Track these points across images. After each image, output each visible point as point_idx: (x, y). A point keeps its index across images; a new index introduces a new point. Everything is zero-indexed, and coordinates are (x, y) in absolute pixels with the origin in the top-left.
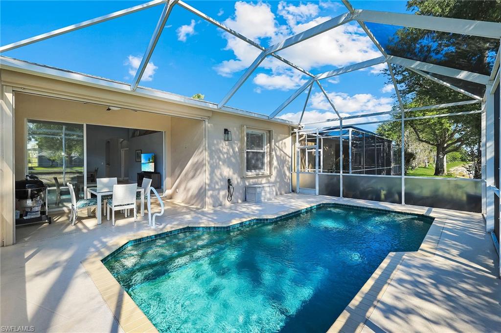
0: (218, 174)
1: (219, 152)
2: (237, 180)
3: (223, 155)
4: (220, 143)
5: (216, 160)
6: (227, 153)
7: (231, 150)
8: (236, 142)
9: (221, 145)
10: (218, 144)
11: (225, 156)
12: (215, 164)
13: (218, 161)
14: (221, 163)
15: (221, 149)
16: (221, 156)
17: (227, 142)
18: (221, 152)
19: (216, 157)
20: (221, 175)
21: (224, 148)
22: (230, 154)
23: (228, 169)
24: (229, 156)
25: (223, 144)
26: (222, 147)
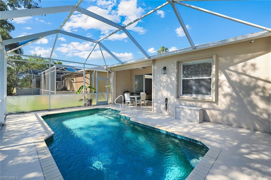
0: (160, 94)
1: (160, 81)
2: (174, 100)
3: (163, 83)
4: (161, 76)
5: (159, 87)
6: (166, 82)
7: (169, 79)
8: (173, 74)
9: (162, 77)
10: (160, 77)
11: (165, 84)
12: (158, 89)
13: (160, 87)
14: (162, 88)
15: (162, 79)
16: (162, 84)
17: (166, 75)
18: (162, 81)
19: (159, 85)
20: (162, 95)
21: (164, 79)
22: (168, 83)
23: (167, 92)
24: (167, 84)
25: (163, 77)
26: (163, 78)
